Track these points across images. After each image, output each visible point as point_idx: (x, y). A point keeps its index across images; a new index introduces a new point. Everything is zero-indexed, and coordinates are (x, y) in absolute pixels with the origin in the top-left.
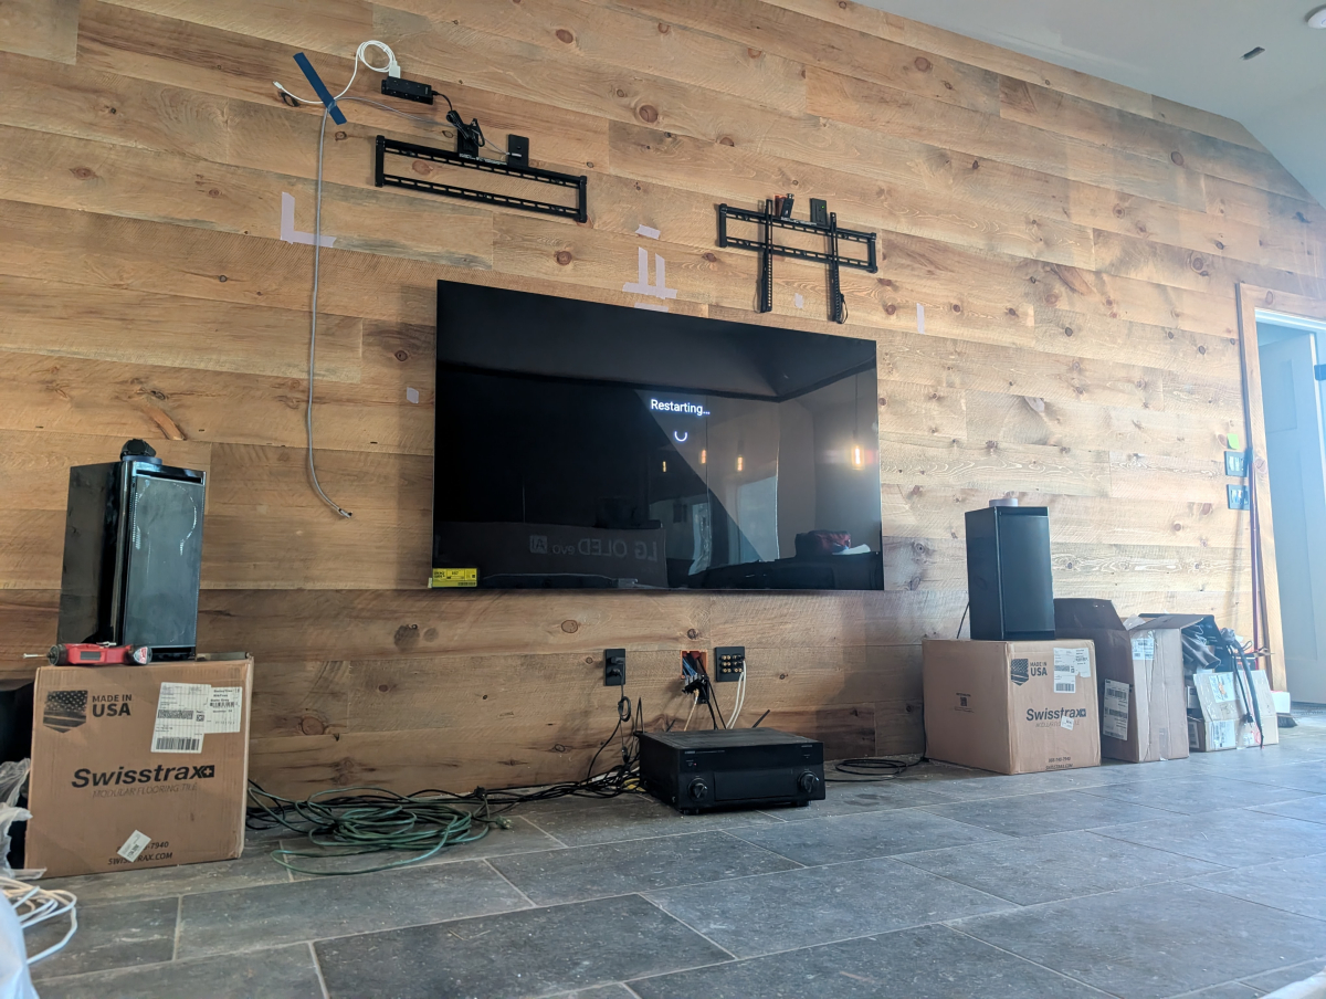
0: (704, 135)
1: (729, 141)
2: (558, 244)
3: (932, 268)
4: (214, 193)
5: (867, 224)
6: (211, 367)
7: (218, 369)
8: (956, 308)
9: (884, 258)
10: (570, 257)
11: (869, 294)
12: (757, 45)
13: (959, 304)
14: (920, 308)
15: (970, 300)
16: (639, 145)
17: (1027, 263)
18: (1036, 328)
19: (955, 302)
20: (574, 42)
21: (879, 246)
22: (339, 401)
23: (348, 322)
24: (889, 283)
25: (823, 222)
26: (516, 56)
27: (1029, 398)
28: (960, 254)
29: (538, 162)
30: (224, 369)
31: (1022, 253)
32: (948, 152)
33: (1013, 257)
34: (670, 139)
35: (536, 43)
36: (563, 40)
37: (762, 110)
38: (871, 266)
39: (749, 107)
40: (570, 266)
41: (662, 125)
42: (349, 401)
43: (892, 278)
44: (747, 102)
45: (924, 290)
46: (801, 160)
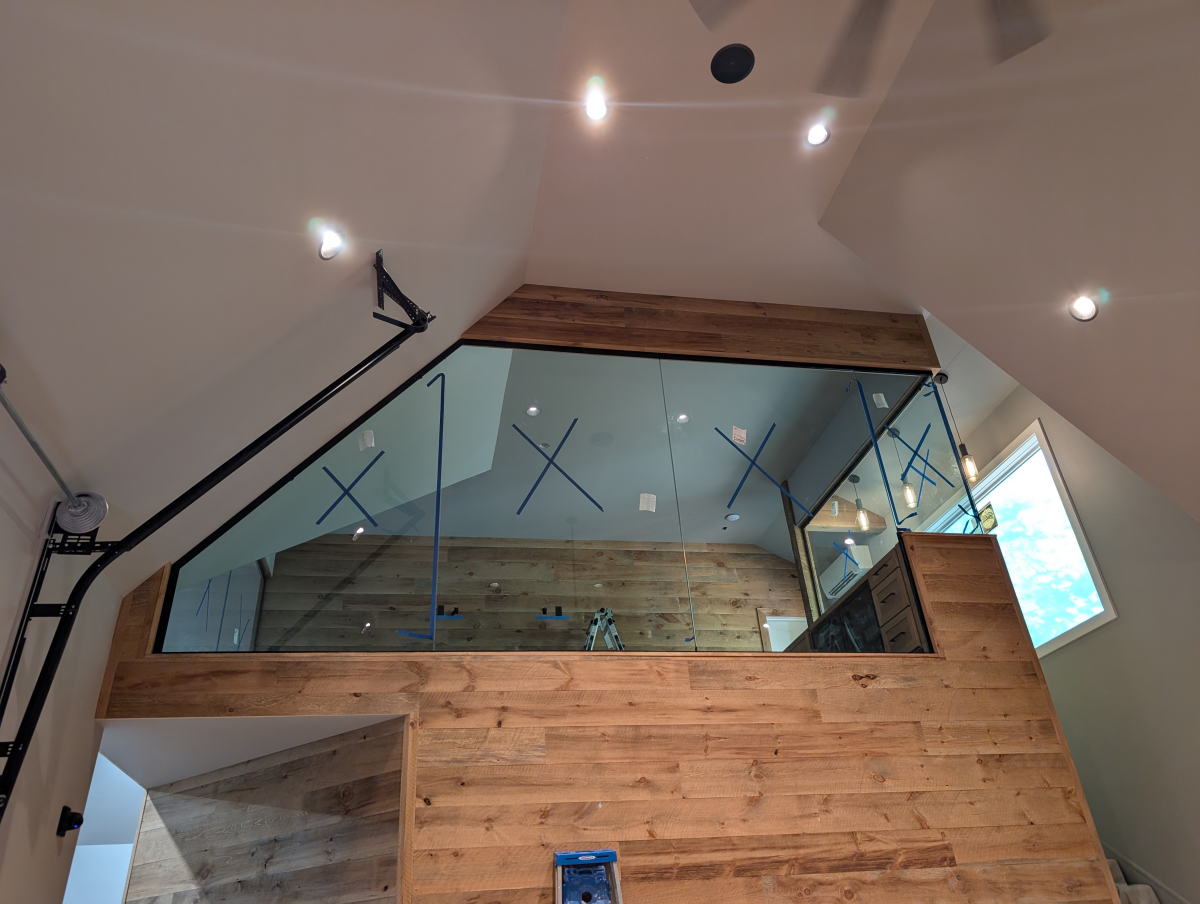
0: (517, 593)
1: (526, 594)
12: (535, 562)
17: (648, 615)
20: (474, 574)
26: (457, 583)
32: (612, 581)
35: (462, 578)
36: (470, 575)
37: (538, 581)
39: (533, 581)
41: (502, 594)
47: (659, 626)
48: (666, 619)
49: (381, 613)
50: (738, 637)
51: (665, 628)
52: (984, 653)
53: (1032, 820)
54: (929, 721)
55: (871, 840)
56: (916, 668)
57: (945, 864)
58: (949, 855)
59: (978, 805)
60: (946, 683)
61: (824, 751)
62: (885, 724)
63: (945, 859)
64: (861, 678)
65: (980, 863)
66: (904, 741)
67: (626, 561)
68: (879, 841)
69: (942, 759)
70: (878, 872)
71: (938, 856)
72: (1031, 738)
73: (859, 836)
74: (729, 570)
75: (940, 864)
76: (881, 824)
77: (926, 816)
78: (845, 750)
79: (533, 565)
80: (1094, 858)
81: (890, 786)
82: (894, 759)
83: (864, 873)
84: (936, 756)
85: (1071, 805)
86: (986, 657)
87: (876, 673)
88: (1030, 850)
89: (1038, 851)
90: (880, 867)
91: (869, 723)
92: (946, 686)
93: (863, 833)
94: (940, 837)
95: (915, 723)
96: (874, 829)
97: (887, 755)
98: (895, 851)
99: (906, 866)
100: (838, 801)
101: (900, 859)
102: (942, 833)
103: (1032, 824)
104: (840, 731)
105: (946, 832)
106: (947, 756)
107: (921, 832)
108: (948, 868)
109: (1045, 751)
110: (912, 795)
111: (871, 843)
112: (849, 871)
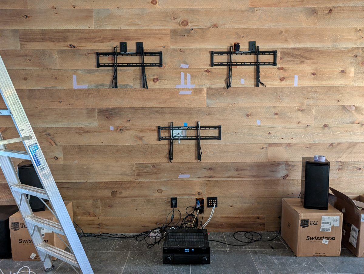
0: (206, 26)
1: (215, 26)
2: (154, 76)
3: (303, 60)
4: (56, 78)
5: (274, 47)
6: (60, 126)
7: (62, 126)
8: (314, 74)
9: (281, 59)
10: (157, 79)
11: (273, 74)
13: (315, 72)
14: (296, 77)
15: (321, 70)
16: (181, 36)
17: (353, 49)
18: (355, 76)
19: (314, 72)
20: (157, 3)
21: (279, 55)
22: (92, 132)
23: (93, 109)
24: (282, 69)
25: (254, 50)
26: (138, 14)
27: (347, 106)
28: (318, 51)
29: (146, 49)
30: (63, 126)
31: (350, 45)
32: (317, 8)
33: (345, 48)
34: (193, 31)
35: (144, 8)
36: (153, 4)
37: (230, 11)
38: (274, 64)
39: (224, 11)
40: (158, 82)
41: (189, 27)
42: (95, 132)
43: (284, 66)
44: (223, 9)
45: (299, 69)
46: (246, 27)
49: (62, 52)
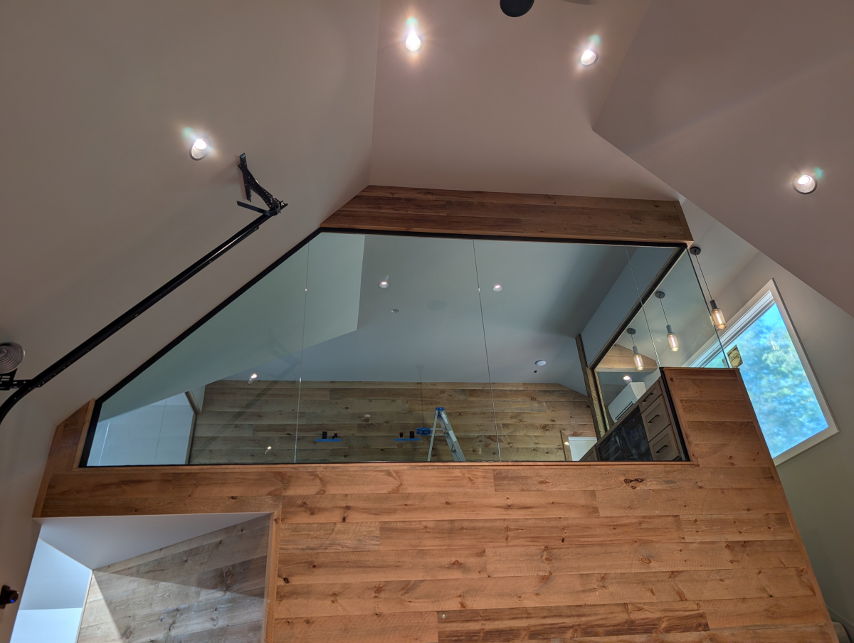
0: (381, 422)
17: (478, 437)
26: (336, 415)
41: (370, 422)
47: (487, 445)
48: (493, 440)
49: (281, 438)
50: (547, 453)
51: (492, 446)
52: (730, 461)
53: (771, 593)
54: (686, 515)
55: (640, 610)
56: (675, 473)
57: (700, 629)
58: (704, 621)
59: (727, 582)
60: (699, 484)
61: (601, 539)
62: (651, 517)
63: (700, 625)
64: (631, 481)
65: (728, 628)
66: (666, 530)
67: (462, 397)
68: (646, 610)
69: (697, 545)
70: (645, 636)
71: (694, 622)
72: (769, 528)
73: (630, 607)
74: (539, 402)
75: (696, 629)
76: (648, 598)
77: (685, 591)
78: (618, 538)
79: (393, 401)
80: (823, 624)
81: (655, 566)
82: (658, 545)
83: (634, 636)
84: (692, 543)
85: (803, 581)
86: (733, 464)
87: (643, 477)
88: (770, 617)
89: (776, 618)
90: (647, 631)
91: (637, 517)
92: (700, 487)
93: (633, 604)
94: (696, 607)
95: (675, 516)
96: (642, 601)
97: (652, 541)
98: (659, 619)
99: (668, 630)
100: (612, 579)
101: (664, 625)
102: (698, 604)
103: (771, 596)
104: (615, 523)
105: (701, 603)
106: (701, 543)
107: (680, 603)
108: (703, 632)
109: (781, 538)
110: (673, 574)
111: (640, 613)
112: (622, 634)
